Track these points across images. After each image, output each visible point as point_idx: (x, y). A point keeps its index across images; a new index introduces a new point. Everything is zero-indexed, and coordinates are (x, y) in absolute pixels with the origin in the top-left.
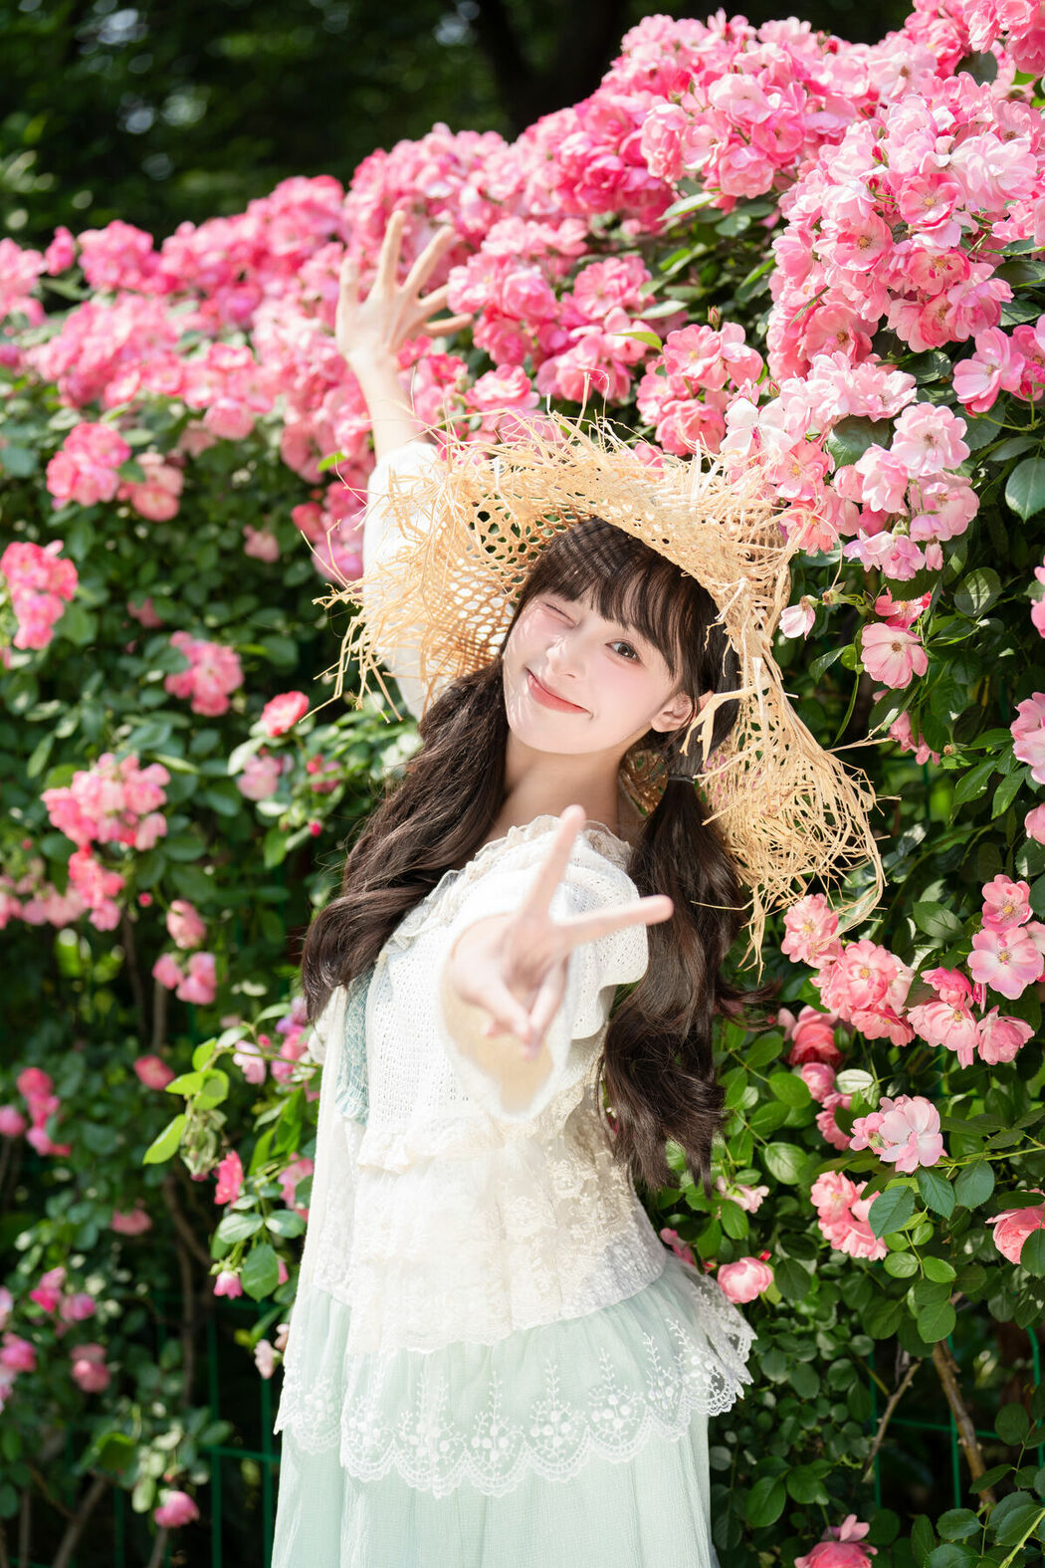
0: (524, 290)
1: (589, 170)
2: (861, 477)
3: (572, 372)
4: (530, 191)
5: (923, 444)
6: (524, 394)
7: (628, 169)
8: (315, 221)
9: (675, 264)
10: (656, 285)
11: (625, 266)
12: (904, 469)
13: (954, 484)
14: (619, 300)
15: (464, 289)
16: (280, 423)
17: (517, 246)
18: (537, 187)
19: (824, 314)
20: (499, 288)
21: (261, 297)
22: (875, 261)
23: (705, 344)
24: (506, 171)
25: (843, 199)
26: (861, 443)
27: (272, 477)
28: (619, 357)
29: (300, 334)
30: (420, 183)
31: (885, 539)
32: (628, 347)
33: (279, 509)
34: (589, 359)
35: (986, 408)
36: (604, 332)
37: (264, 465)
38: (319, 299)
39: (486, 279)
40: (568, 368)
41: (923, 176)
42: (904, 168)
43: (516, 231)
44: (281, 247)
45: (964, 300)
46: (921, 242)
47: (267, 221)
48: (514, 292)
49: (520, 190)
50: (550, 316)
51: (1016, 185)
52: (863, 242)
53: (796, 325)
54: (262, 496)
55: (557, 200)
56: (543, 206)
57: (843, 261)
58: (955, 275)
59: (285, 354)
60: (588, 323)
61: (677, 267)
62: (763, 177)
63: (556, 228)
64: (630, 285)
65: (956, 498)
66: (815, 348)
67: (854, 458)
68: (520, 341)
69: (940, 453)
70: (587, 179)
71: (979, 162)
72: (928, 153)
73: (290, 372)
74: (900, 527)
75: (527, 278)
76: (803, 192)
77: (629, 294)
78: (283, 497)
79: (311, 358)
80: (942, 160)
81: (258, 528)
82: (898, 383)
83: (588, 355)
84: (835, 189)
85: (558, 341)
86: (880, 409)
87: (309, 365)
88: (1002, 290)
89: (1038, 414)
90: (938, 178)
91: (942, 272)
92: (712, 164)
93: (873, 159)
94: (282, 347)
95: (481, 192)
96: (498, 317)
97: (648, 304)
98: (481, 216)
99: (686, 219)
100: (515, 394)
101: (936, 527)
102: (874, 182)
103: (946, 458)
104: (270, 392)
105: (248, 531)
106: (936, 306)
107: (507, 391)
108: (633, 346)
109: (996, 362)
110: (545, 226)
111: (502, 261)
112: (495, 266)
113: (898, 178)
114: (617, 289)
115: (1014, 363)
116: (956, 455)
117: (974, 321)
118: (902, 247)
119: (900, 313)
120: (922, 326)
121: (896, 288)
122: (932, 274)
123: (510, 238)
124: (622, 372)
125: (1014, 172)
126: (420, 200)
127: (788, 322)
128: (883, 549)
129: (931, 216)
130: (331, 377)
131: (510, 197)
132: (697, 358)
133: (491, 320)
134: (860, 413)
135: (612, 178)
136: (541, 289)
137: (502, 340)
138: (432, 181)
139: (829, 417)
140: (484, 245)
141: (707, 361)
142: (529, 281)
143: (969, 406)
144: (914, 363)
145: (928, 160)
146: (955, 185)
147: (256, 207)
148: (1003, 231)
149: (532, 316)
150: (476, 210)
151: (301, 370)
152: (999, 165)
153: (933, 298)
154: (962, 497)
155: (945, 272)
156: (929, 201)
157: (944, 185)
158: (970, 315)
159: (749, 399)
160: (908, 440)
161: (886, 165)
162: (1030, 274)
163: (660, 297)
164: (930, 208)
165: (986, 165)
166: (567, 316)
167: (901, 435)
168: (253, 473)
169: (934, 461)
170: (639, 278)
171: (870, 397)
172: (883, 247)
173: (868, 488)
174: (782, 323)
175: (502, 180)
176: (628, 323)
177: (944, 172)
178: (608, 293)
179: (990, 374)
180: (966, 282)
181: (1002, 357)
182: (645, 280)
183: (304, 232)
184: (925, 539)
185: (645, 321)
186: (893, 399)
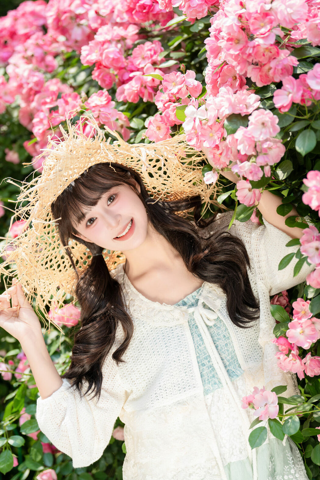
0: (111, 56)
1: (138, 4)
2: (237, 140)
3: (131, 91)
4: (116, 13)
5: (261, 126)
6: (108, 103)
7: (154, 4)
8: (36, 20)
9: (176, 42)
10: (165, 53)
11: (154, 45)
12: (253, 137)
13: (275, 142)
14: (150, 60)
15: (87, 55)
16: (18, 107)
17: (109, 37)
18: (119, 11)
19: (227, 68)
20: (101, 55)
21: (13, 52)
22: (241, 49)
23: (179, 79)
24: (106, 3)
25: (228, 24)
26: (237, 125)
27: (16, 129)
28: (149, 84)
29: (24, 71)
30: (73, 8)
31: (247, 165)
32: (153, 80)
33: (19, 142)
34: (137, 86)
35: (287, 110)
36: (144, 74)
37: (13, 124)
38: (33, 56)
39: (96, 51)
40: (129, 89)
41: (260, 14)
42: (252, 10)
43: (109, 31)
44: (21, 31)
45: (277, 65)
46: (258, 42)
47: (16, 19)
48: (107, 57)
49: (112, 12)
50: (123, 66)
51: (299, 17)
52: (236, 41)
53: (217, 73)
54: (12, 137)
55: (126, 17)
56: (122, 19)
57: (228, 50)
58: (273, 55)
59: (18, 79)
60: (138, 70)
61: (176, 44)
62: (203, 10)
63: (126, 28)
64: (155, 53)
65: (275, 148)
66: (223, 83)
67: (234, 132)
68: (110, 77)
69: (268, 130)
70: (137, 8)
71: (283, 7)
72: (262, 4)
73: (21, 86)
74: (253, 159)
75: (113, 50)
76: (216, 20)
77: (154, 58)
78: (21, 137)
79: (29, 81)
80: (268, 7)
81: (11, 149)
82: (253, 99)
83: (136, 84)
84: (226, 19)
85: (126, 77)
86: (245, 111)
87: (28, 84)
88: (293, 61)
89: (309, 111)
90: (266, 14)
91: (267, 54)
92: (182, 5)
93: (240, 7)
94: (17, 76)
95: (97, 13)
96: (102, 67)
97: (162, 62)
98: (97, 22)
99: (179, 25)
100: (105, 103)
101: (267, 160)
102: (240, 16)
103: (270, 132)
104: (12, 94)
105: (7, 151)
106: (266, 68)
107: (101, 102)
108: (155, 79)
109: (291, 91)
110: (121, 28)
111: (104, 43)
112: (100, 46)
113: (250, 14)
114: (149, 55)
115: (298, 90)
116: (274, 130)
117: (282, 74)
118: (251, 44)
119: (252, 71)
120: (261, 76)
121: (250, 60)
122: (264, 55)
123: (106, 34)
124: (151, 91)
125: (298, 11)
126: (73, 15)
127: (213, 72)
128: (246, 169)
129: (263, 30)
130: (37, 89)
131: (108, 15)
132: (175, 85)
133: (99, 68)
134: (237, 112)
135: (147, 8)
136: (119, 56)
137: (103, 77)
138: (78, 7)
139: (224, 115)
140: (95, 37)
141: (180, 86)
142: (113, 52)
143: (280, 109)
144: (259, 91)
145: (262, 7)
146: (273, 17)
147: (11, 14)
148: (295, 35)
149: (115, 67)
150: (95, 20)
151: (25, 86)
152: (291, 8)
153: (265, 65)
154: (279, 147)
155: (270, 54)
156: (262, 24)
157: (268, 17)
158: (280, 71)
159: (194, 106)
160: (255, 125)
161: (245, 9)
162: (308, 53)
163: (168, 58)
164: (262, 27)
165: (286, 9)
166: (130, 67)
167: (252, 123)
168: (9, 127)
169: (265, 133)
170: (159, 51)
171: (241, 105)
172: (244, 43)
173: (240, 144)
174: (210, 73)
175: (105, 7)
176: (153, 70)
177: (269, 12)
178: (146, 57)
179: (288, 96)
180: (277, 58)
181: (293, 89)
182: (161, 51)
183: (31, 25)
184: (263, 165)
185: (160, 69)
186: (251, 106)
